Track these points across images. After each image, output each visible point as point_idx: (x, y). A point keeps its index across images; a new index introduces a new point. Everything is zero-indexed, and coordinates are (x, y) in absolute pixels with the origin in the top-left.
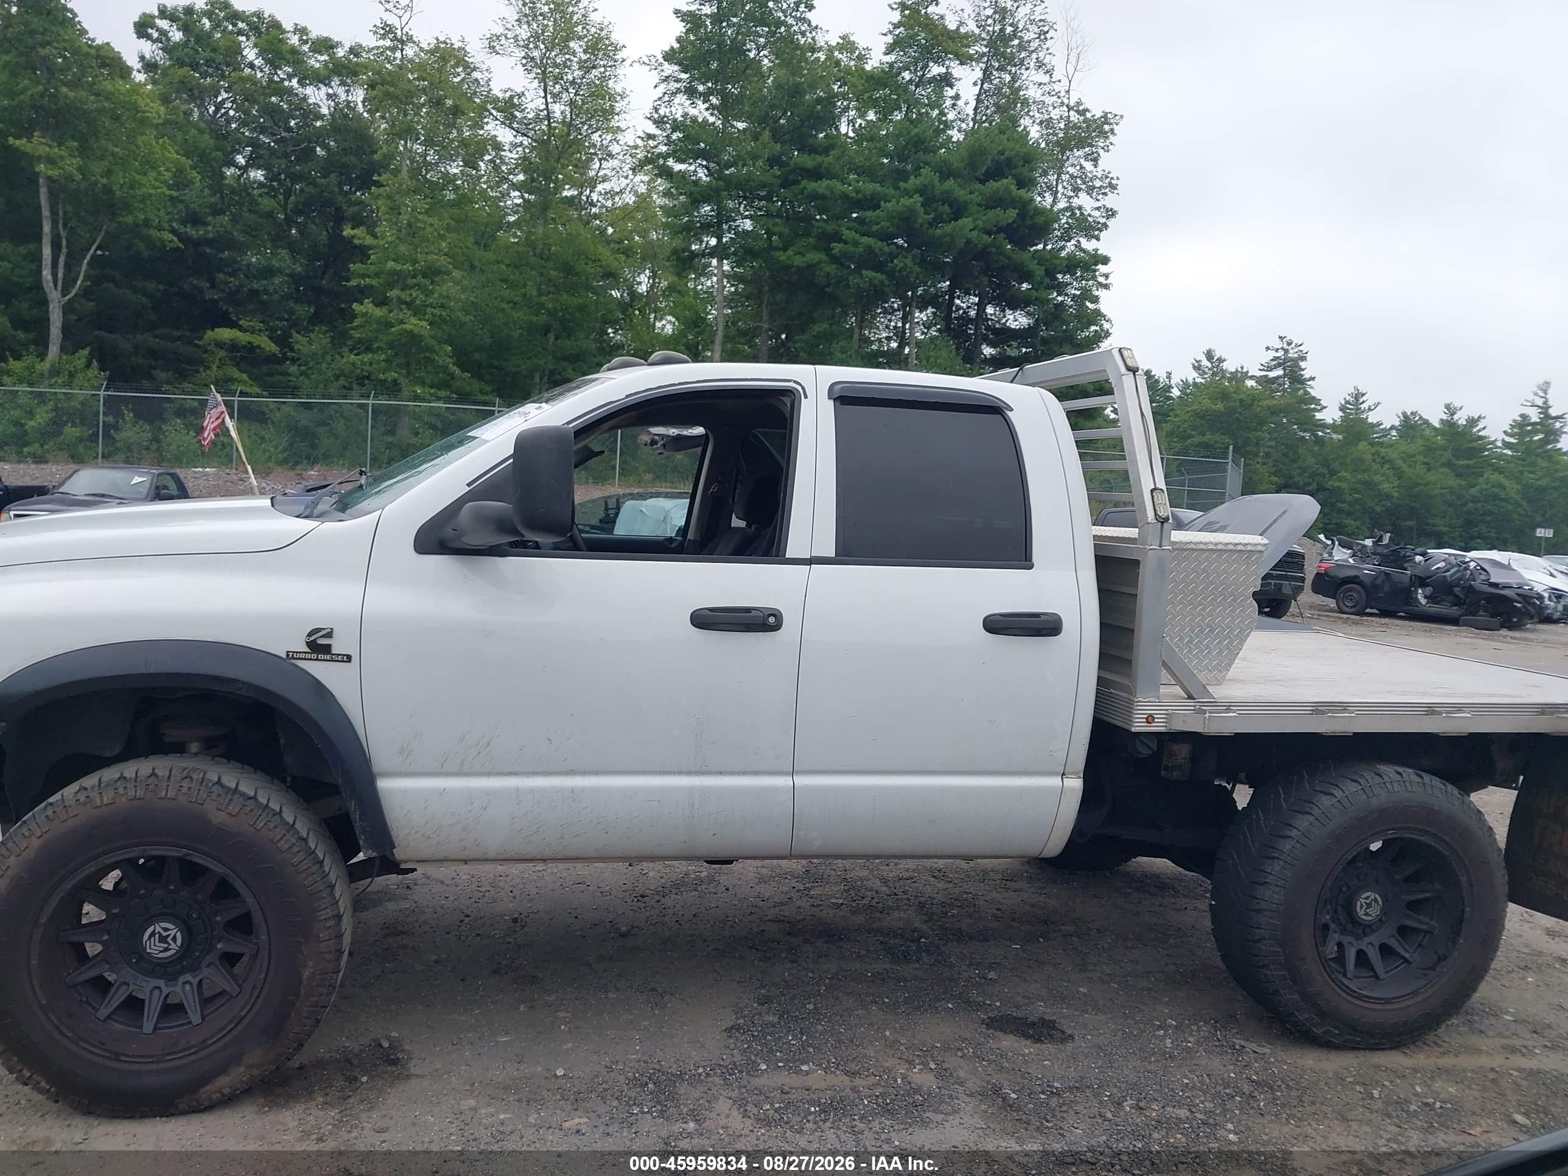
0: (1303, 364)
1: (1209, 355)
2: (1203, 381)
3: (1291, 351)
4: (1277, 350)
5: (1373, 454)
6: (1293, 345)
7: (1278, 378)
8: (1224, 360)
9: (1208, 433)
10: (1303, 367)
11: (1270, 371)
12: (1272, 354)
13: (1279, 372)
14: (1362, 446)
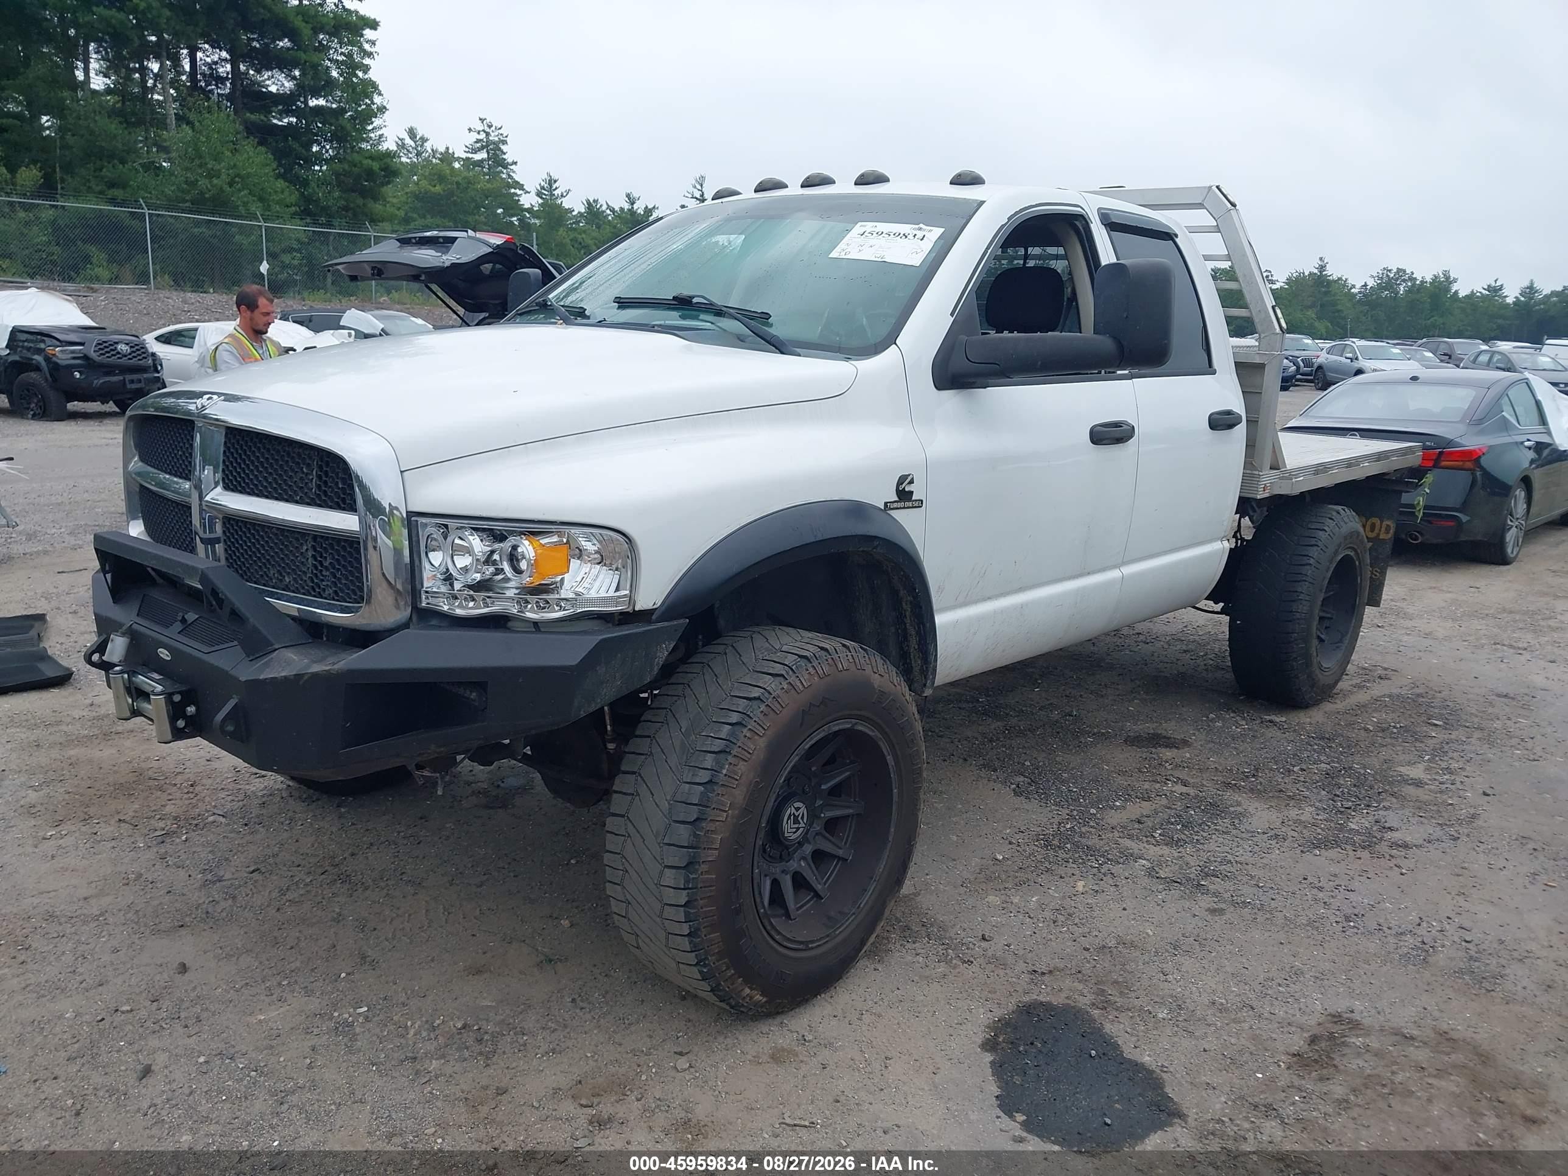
0: (504, 148)
1: (412, 133)
2: (408, 161)
3: (492, 134)
4: (479, 133)
5: (571, 240)
6: (493, 128)
7: (482, 161)
8: (427, 140)
9: (429, 216)
10: (505, 151)
11: (476, 153)
12: (474, 136)
13: (483, 155)
14: (562, 231)
